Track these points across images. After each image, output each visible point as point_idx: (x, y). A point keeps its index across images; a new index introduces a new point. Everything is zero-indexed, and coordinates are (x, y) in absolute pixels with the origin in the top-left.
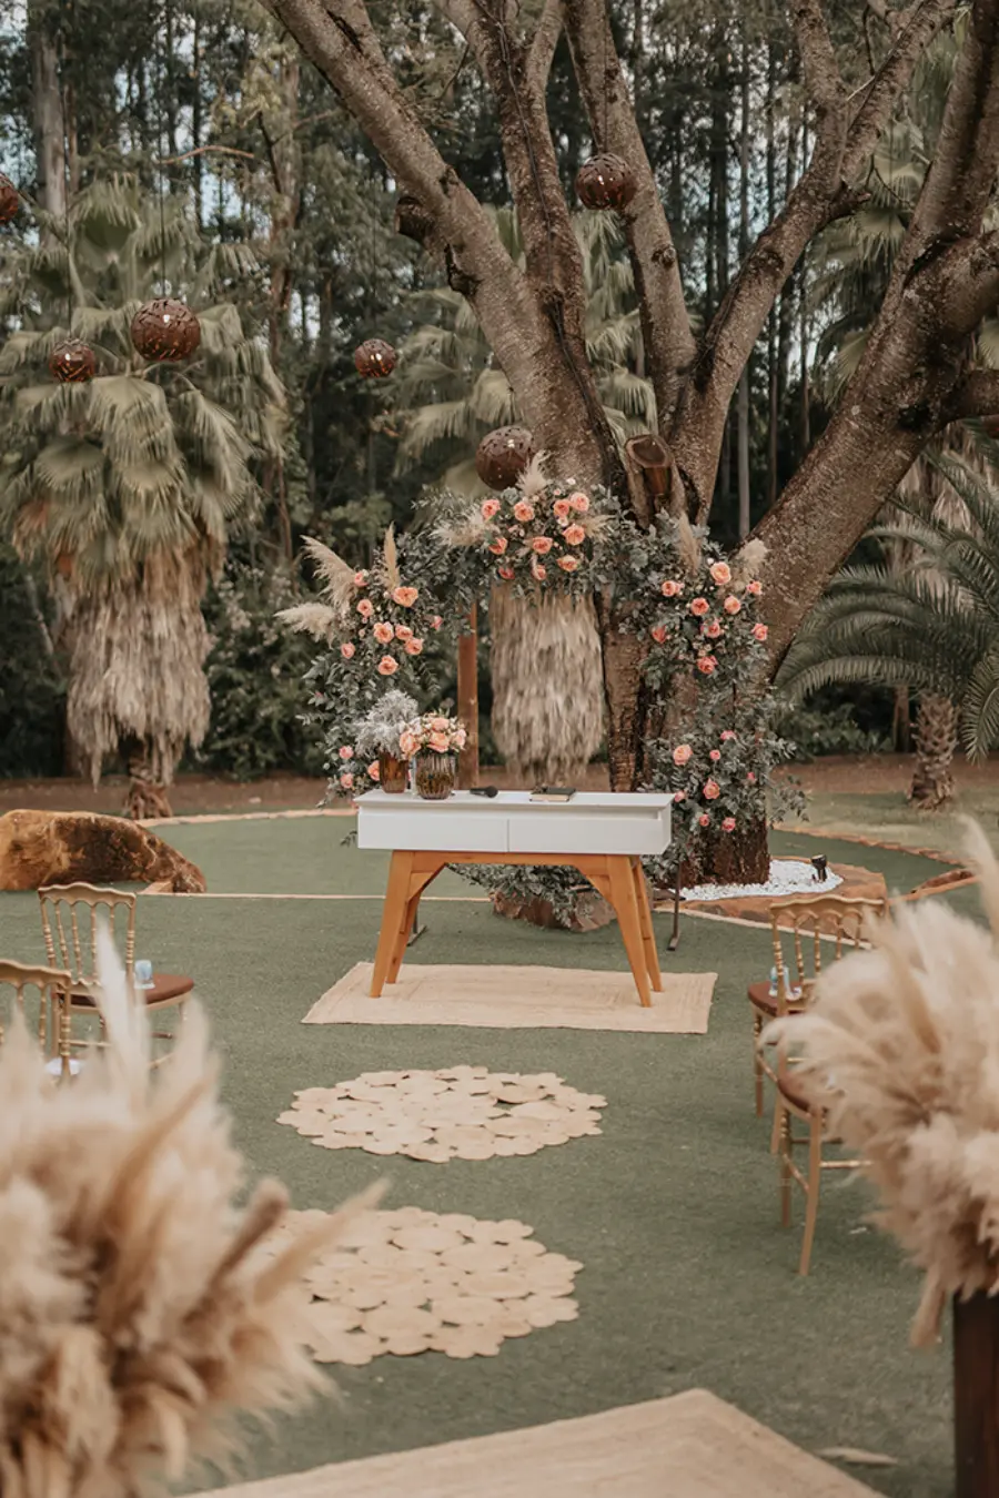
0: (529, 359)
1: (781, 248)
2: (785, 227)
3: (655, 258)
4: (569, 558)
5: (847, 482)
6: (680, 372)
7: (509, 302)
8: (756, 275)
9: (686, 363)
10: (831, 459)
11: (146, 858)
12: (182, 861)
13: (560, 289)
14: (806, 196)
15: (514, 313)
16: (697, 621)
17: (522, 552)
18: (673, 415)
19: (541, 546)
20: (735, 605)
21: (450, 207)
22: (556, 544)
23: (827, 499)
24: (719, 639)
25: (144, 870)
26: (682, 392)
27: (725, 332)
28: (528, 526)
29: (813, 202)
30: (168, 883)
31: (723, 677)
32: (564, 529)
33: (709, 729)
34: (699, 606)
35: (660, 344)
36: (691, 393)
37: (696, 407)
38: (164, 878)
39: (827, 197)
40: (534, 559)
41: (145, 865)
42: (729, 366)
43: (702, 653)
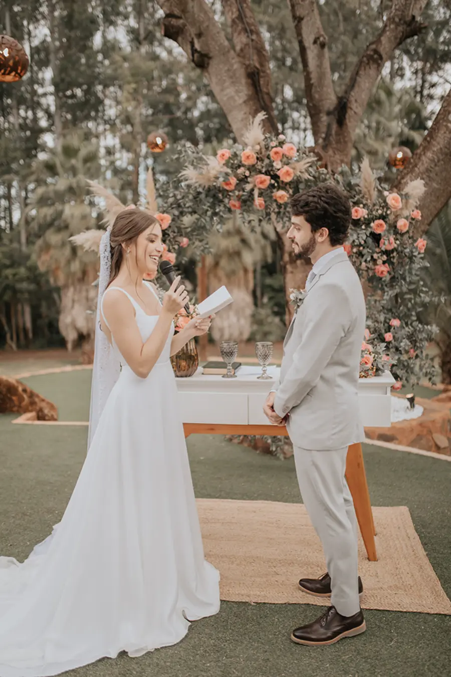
0: (241, 105)
1: (381, 50)
2: (382, 38)
3: (315, 42)
4: (281, 193)
5: (445, 163)
6: (329, 113)
7: (229, 70)
8: (368, 64)
9: (332, 108)
10: (435, 149)
11: (21, 399)
12: (43, 400)
13: (258, 66)
14: (394, 22)
15: (231, 77)
16: (376, 238)
17: (248, 187)
18: (325, 139)
19: (262, 182)
20: (405, 225)
21: (193, 7)
22: (273, 181)
23: (431, 175)
24: (392, 251)
25: (20, 407)
26: (329, 126)
27: (352, 93)
28: (252, 169)
29: (397, 25)
30: (33, 414)
31: (393, 279)
32: (279, 170)
33: (382, 318)
34: (379, 226)
35: (317, 96)
36: (335, 127)
37: (337, 134)
38: (31, 411)
39: (405, 22)
40: (256, 193)
41: (20, 403)
42: (355, 113)
43: (380, 262)
